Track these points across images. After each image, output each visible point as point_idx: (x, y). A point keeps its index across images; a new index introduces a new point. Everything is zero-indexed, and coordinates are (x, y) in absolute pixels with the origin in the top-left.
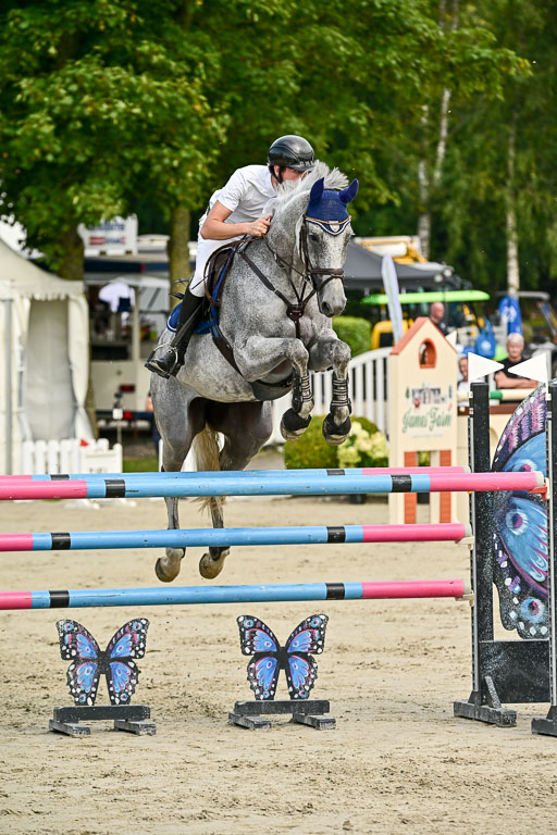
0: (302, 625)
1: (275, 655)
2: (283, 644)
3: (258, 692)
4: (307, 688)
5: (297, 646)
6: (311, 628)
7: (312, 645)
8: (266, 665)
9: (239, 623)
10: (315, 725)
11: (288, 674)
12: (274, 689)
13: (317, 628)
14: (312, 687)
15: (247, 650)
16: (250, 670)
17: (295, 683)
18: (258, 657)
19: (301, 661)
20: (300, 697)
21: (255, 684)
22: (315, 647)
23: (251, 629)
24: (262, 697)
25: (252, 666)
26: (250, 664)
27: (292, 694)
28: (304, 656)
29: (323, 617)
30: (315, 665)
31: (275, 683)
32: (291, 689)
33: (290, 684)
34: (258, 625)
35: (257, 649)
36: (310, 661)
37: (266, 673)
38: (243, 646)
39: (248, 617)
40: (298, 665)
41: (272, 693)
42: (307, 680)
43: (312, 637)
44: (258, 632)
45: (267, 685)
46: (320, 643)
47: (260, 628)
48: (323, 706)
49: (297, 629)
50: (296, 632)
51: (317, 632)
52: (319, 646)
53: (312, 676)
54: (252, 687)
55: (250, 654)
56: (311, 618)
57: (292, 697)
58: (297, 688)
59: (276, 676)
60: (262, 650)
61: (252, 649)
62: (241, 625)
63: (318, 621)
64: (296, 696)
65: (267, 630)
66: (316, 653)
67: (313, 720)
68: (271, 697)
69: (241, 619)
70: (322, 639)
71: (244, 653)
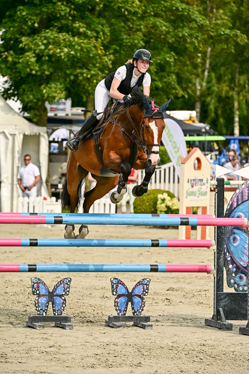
0: (139, 283)
1: (127, 296)
3: (119, 312)
4: (140, 311)
5: (136, 292)
6: (143, 284)
7: (143, 292)
8: (122, 300)
10: (143, 327)
11: (132, 304)
12: (126, 311)
13: (146, 284)
15: (115, 293)
16: (115, 302)
17: (135, 308)
18: (119, 296)
19: (138, 298)
20: (137, 315)
21: (117, 308)
22: (144, 293)
23: (116, 284)
25: (117, 300)
26: (116, 299)
27: (134, 313)
28: (139, 296)
29: (148, 280)
30: (144, 301)
31: (126, 308)
33: (133, 309)
34: (120, 282)
35: (119, 293)
36: (142, 299)
37: (123, 304)
39: (115, 279)
40: (136, 300)
41: (125, 312)
42: (140, 307)
43: (143, 288)
44: (120, 285)
45: (123, 309)
46: (147, 291)
47: (120, 284)
48: (147, 319)
49: (137, 284)
50: (136, 286)
51: (145, 286)
52: (146, 292)
53: (143, 305)
54: (116, 310)
55: (116, 295)
56: (143, 280)
57: (134, 315)
58: (136, 310)
59: (127, 305)
60: (121, 293)
61: (116, 293)
62: (112, 282)
63: (146, 281)
64: (135, 314)
65: (123, 285)
66: (145, 295)
67: (143, 325)
68: (125, 314)
69: (112, 279)
70: (147, 289)
71: (113, 294)
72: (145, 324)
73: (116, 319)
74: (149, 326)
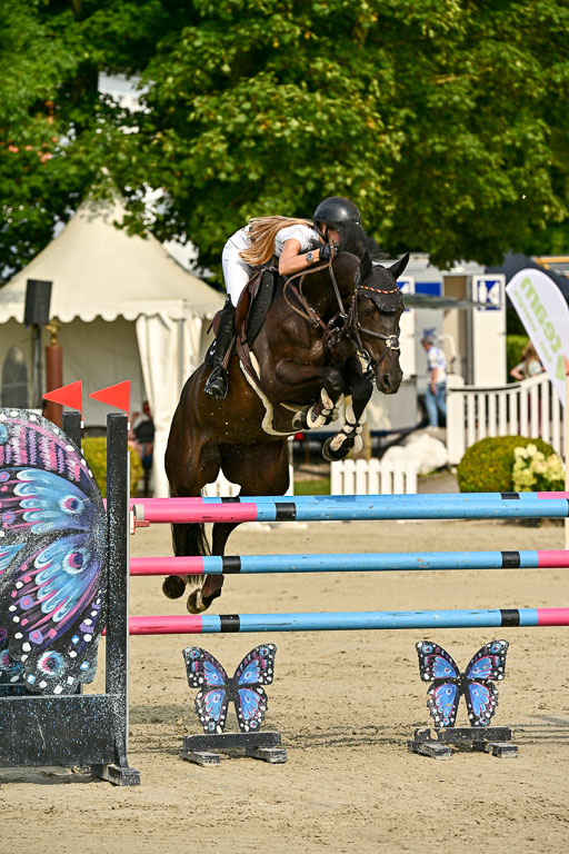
0: (481, 651)
1: (455, 681)
3: (438, 719)
4: (488, 715)
5: (477, 673)
6: (491, 654)
7: (493, 671)
8: (446, 691)
9: (418, 649)
10: (497, 752)
11: (469, 700)
12: (454, 716)
13: (498, 654)
14: (492, 714)
15: (427, 677)
16: (429, 696)
17: (475, 710)
18: (438, 683)
19: (482, 687)
20: (480, 725)
21: (435, 711)
22: (496, 674)
23: (431, 657)
24: (442, 724)
25: (432, 692)
26: (430, 690)
27: (472, 721)
28: (484, 682)
29: (503, 643)
30: (495, 692)
31: (455, 710)
32: (471, 716)
33: (470, 711)
34: (438, 650)
35: (437, 675)
36: (490, 687)
37: (447, 699)
38: (423, 672)
39: (427, 643)
40: (478, 692)
41: (452, 720)
42: (488, 707)
43: (493, 663)
44: (438, 658)
45: (447, 712)
46: (501, 669)
47: (440, 654)
48: (504, 734)
49: (477, 655)
50: (476, 658)
51: (497, 658)
52: (499, 673)
53: (493, 703)
54: (431, 714)
55: (429, 680)
56: (491, 644)
57: (473, 724)
58: (478, 715)
59: (456, 702)
60: (441, 676)
61: (431, 676)
62: (420, 651)
63: (498, 647)
64: (477, 723)
65: (446, 656)
66: (497, 679)
67: (495, 747)
68: (452, 724)
69: (420, 645)
70: (502, 665)
71: (423, 679)
72: (501, 745)
74: (510, 749)
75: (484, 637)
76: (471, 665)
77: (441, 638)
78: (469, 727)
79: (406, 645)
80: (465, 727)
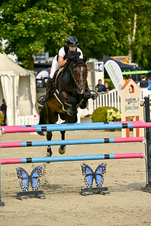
0: (99, 166)
1: (92, 175)
2: (94, 172)
3: (87, 185)
4: (101, 184)
5: (98, 172)
6: (102, 167)
7: (102, 172)
8: (89, 178)
9: (81, 166)
10: (104, 194)
11: (96, 180)
12: (92, 184)
13: (104, 167)
14: (103, 183)
15: (84, 174)
16: (85, 179)
17: (98, 183)
18: (87, 175)
19: (99, 176)
20: (99, 186)
21: (87, 183)
22: (103, 172)
23: (85, 168)
24: (89, 187)
25: (86, 178)
26: (85, 177)
27: (97, 186)
28: (100, 175)
29: (105, 164)
30: (103, 177)
31: (92, 183)
32: (97, 184)
33: (96, 183)
34: (87, 166)
35: (87, 173)
36: (102, 176)
37: (90, 180)
38: (83, 172)
39: (84, 164)
40: (98, 177)
41: (91, 185)
42: (101, 181)
43: (102, 169)
44: (87, 169)
45: (90, 183)
46: (105, 171)
47: (88, 167)
48: (106, 189)
49: (98, 167)
51: (104, 168)
52: (104, 172)
53: (103, 180)
54: (86, 184)
55: (85, 175)
56: (102, 164)
57: (97, 187)
58: (99, 184)
59: (92, 181)
60: (88, 173)
61: (85, 173)
62: (82, 167)
63: (104, 165)
64: (98, 186)
65: (89, 168)
66: (103, 174)
67: (103, 193)
68: (91, 187)
69: (82, 165)
70: (105, 170)
72: (105, 192)
73: (86, 190)
74: (107, 193)
75: (100, 162)
76: (96, 170)
77: (88, 163)
78: (96, 187)
79: (78, 165)
80: (95, 187)
